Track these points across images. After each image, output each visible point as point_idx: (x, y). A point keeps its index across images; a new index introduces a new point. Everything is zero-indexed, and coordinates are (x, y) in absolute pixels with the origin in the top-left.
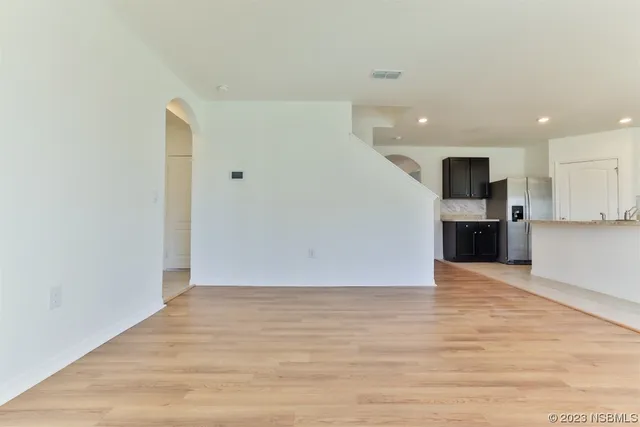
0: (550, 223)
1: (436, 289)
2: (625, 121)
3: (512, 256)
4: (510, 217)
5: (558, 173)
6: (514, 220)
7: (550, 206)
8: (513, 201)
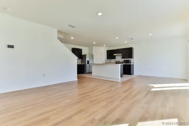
0: (93, 64)
1: (78, 81)
2: (104, 45)
3: (87, 72)
4: (87, 63)
5: (94, 54)
6: (87, 64)
7: (93, 61)
8: (87, 59)
